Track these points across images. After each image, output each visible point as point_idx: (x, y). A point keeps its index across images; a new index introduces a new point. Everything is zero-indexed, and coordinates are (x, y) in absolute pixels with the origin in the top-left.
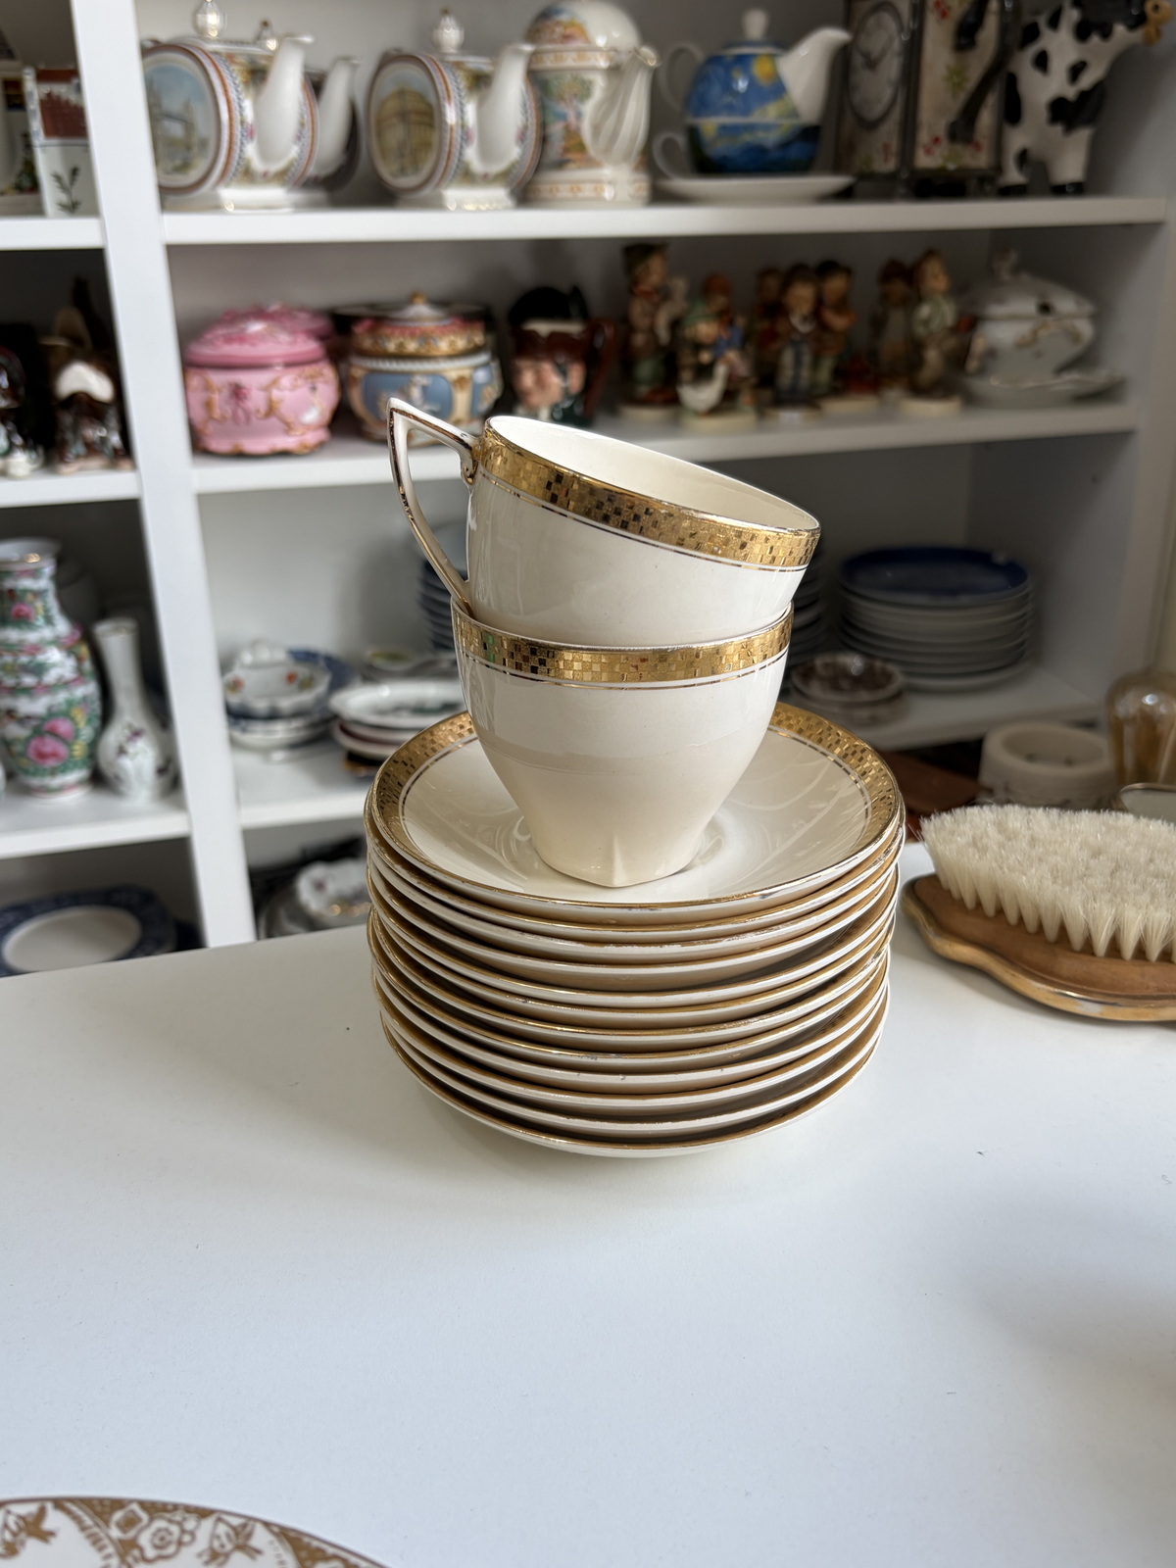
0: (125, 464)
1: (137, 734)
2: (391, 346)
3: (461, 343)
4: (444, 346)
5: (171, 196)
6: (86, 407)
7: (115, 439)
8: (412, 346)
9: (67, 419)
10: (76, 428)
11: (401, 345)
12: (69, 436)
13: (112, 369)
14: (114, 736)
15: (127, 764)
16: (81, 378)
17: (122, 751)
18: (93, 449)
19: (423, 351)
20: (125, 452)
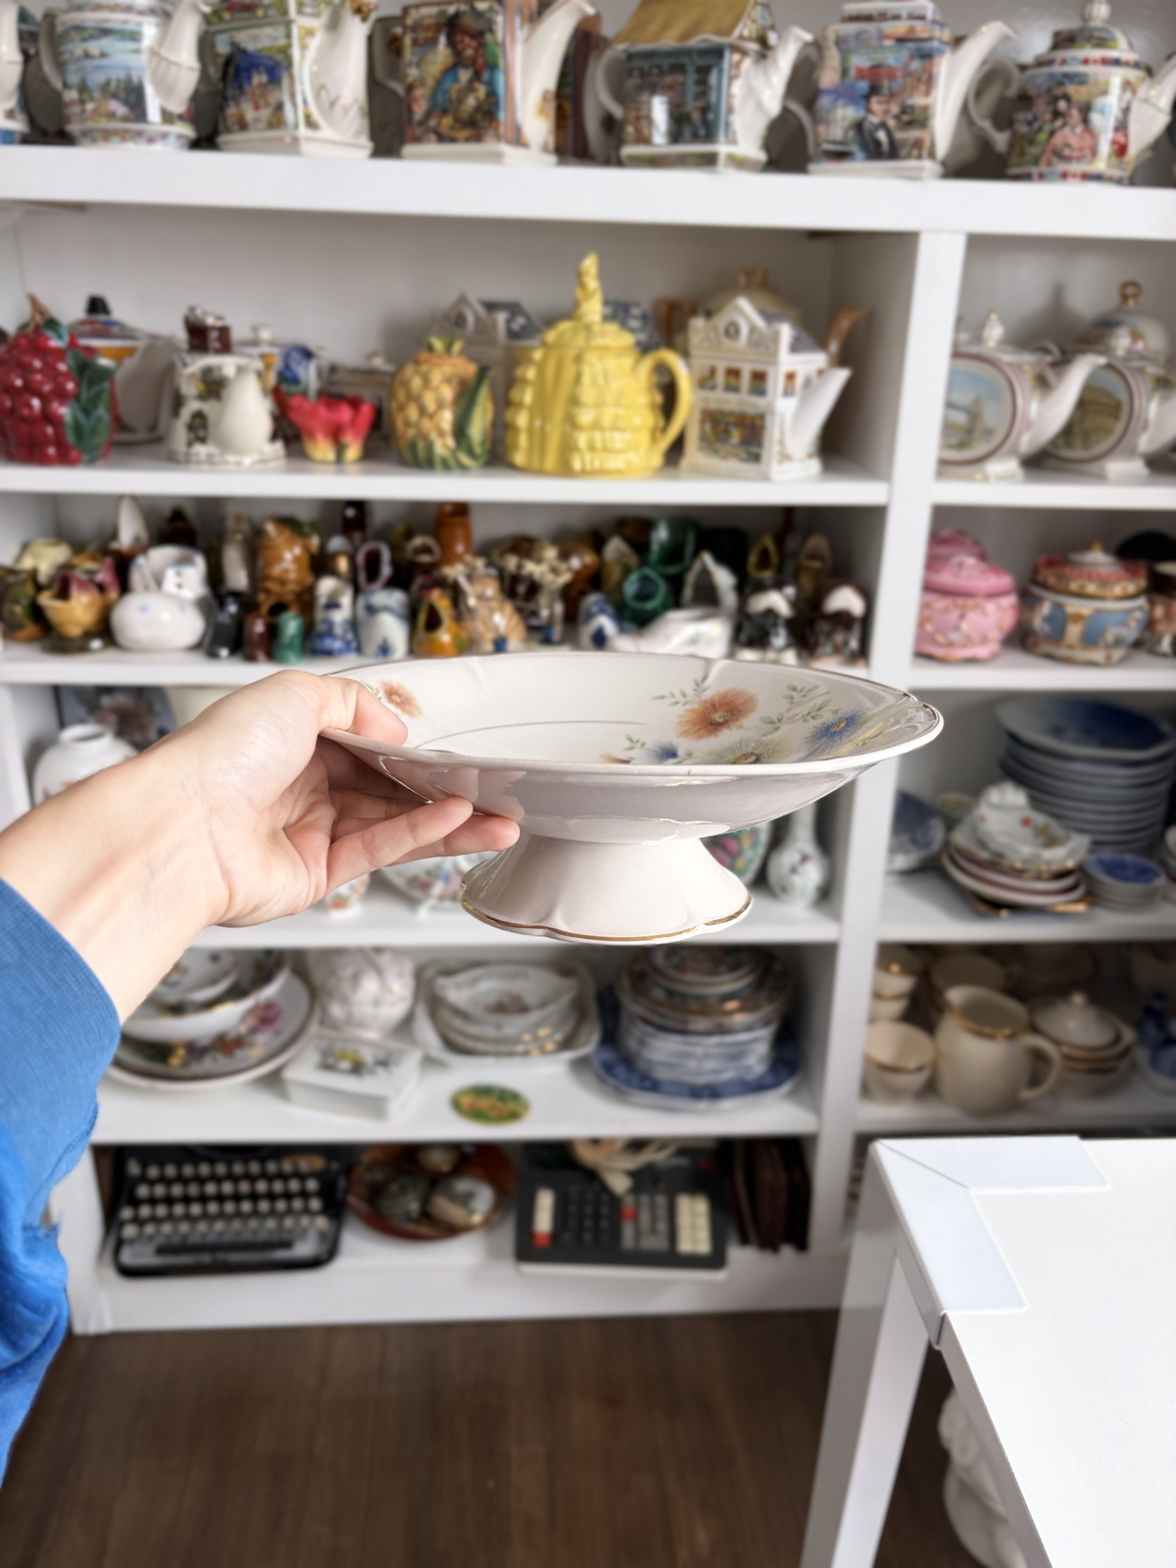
0: (861, 663)
1: (805, 859)
2: (1074, 586)
3: (1131, 588)
4: (1118, 590)
5: (945, 467)
6: (843, 619)
7: (854, 644)
8: (1091, 588)
9: (824, 626)
10: (829, 635)
11: (1082, 587)
12: (822, 639)
13: (868, 595)
14: (787, 857)
15: (797, 880)
16: (844, 599)
17: (794, 870)
18: (837, 650)
19: (1100, 592)
20: (863, 653)
